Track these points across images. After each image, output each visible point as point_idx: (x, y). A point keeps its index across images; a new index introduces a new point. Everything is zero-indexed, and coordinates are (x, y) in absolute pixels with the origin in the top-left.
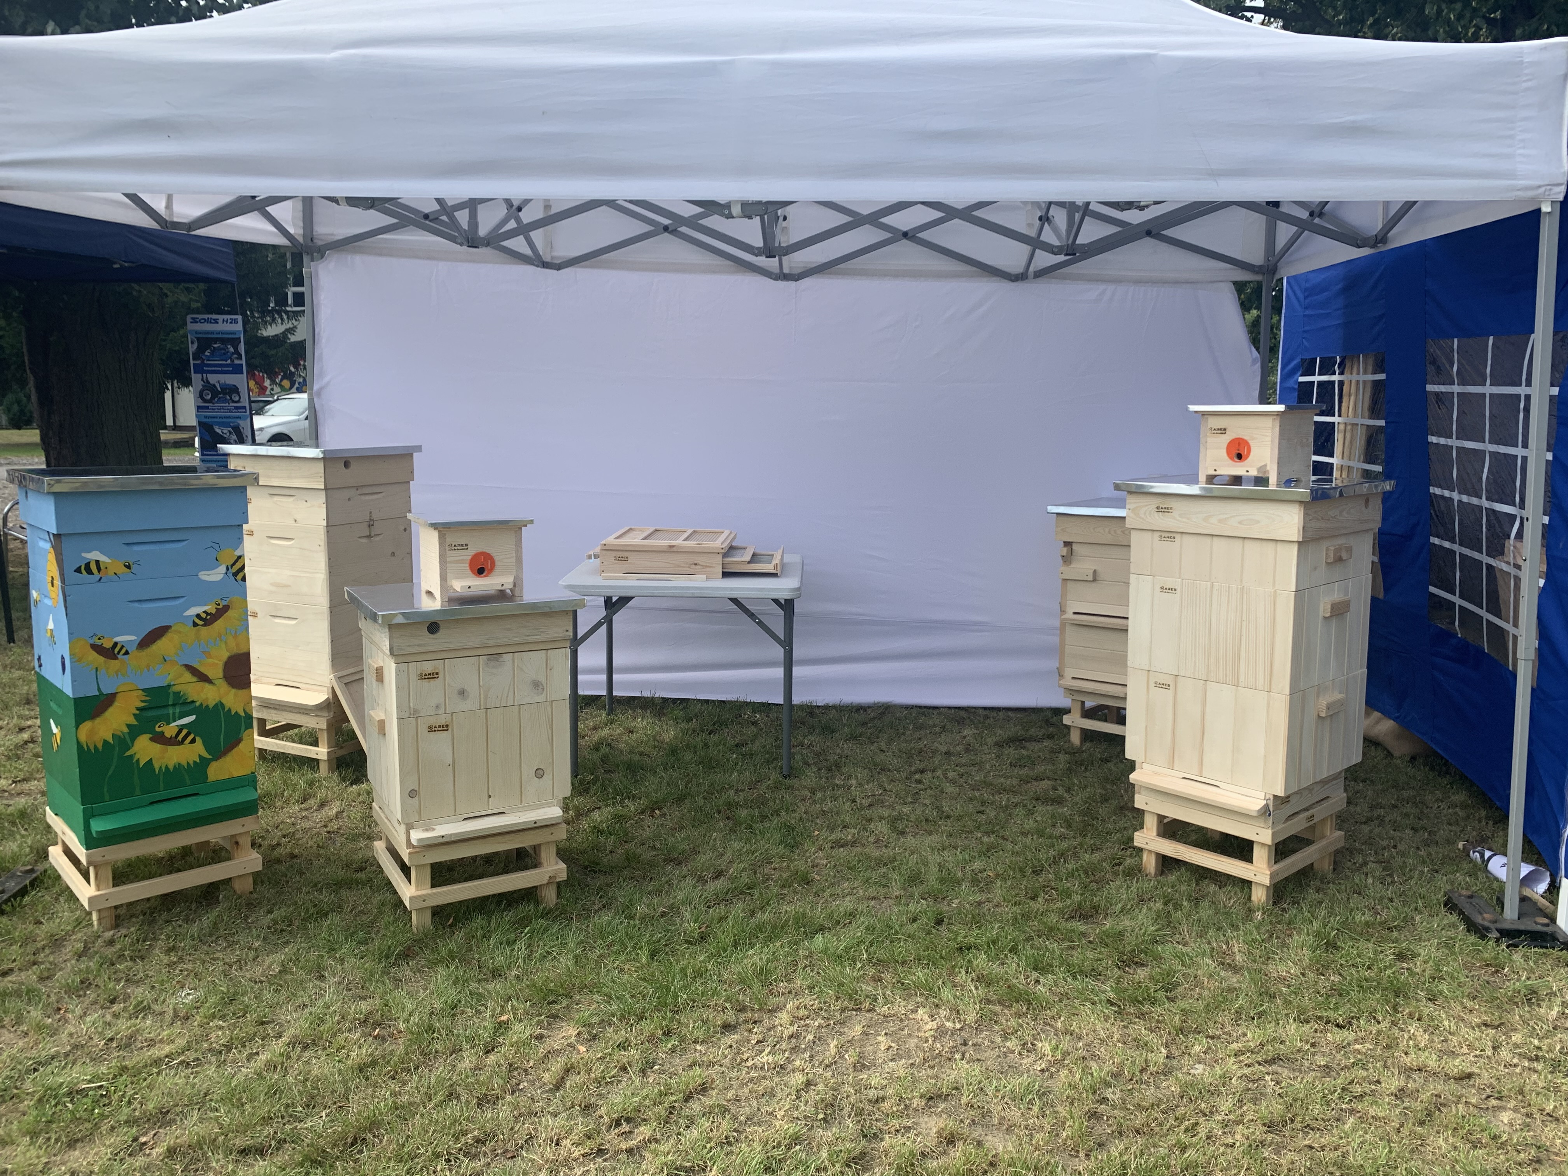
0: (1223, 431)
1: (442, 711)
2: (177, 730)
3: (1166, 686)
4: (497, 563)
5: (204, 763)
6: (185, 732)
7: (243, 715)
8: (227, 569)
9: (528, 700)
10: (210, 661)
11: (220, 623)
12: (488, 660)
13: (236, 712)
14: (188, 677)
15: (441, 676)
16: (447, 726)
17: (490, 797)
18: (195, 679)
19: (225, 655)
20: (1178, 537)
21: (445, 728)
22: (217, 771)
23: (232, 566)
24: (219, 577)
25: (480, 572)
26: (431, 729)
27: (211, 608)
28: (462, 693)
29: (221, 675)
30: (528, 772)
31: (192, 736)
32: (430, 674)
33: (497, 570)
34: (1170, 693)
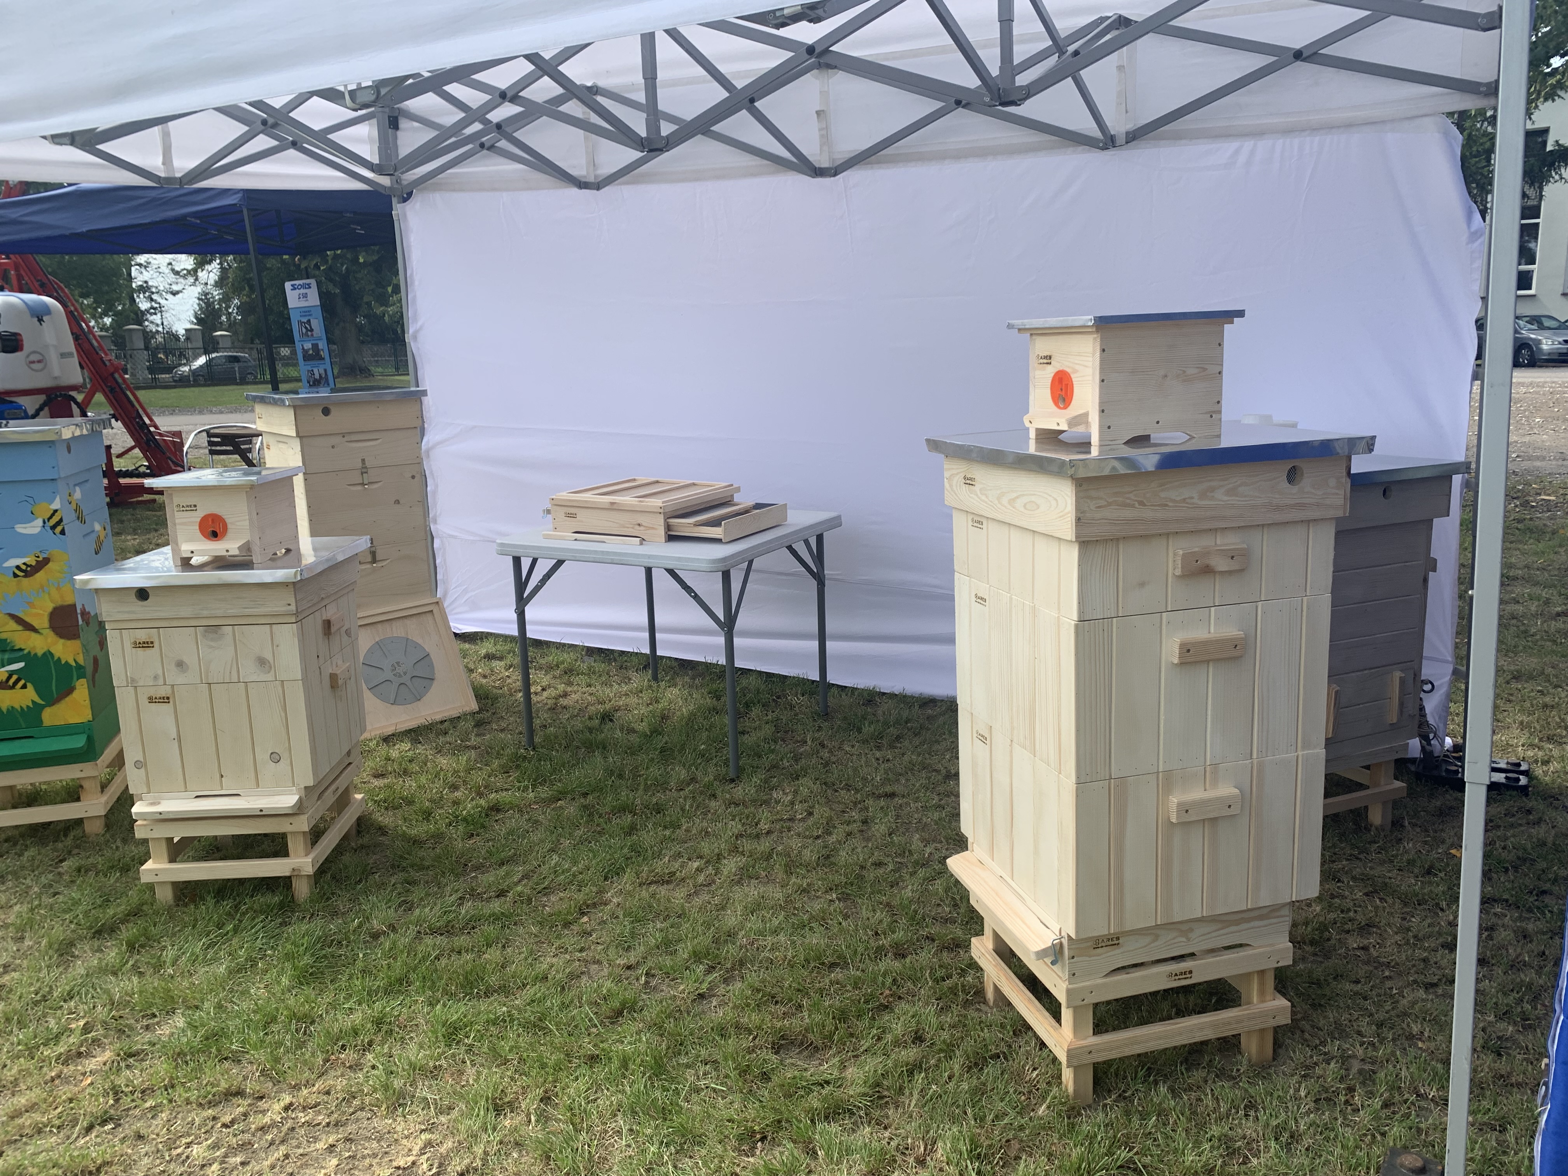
1: (161, 682)
2: (7, 675)
4: (229, 526)
5: (35, 711)
6: (15, 677)
7: (74, 664)
8: (44, 522)
9: (254, 678)
10: (34, 611)
11: (40, 575)
12: (206, 631)
13: (66, 662)
14: (13, 625)
15: (156, 645)
16: (168, 698)
17: (222, 776)
18: (20, 628)
19: (50, 606)
20: (985, 522)
21: (166, 700)
22: (51, 716)
23: (49, 519)
24: (37, 530)
25: (215, 535)
26: (151, 700)
27: (31, 560)
28: (180, 664)
29: (46, 624)
30: (263, 756)
31: (22, 682)
32: (144, 643)
33: (230, 534)
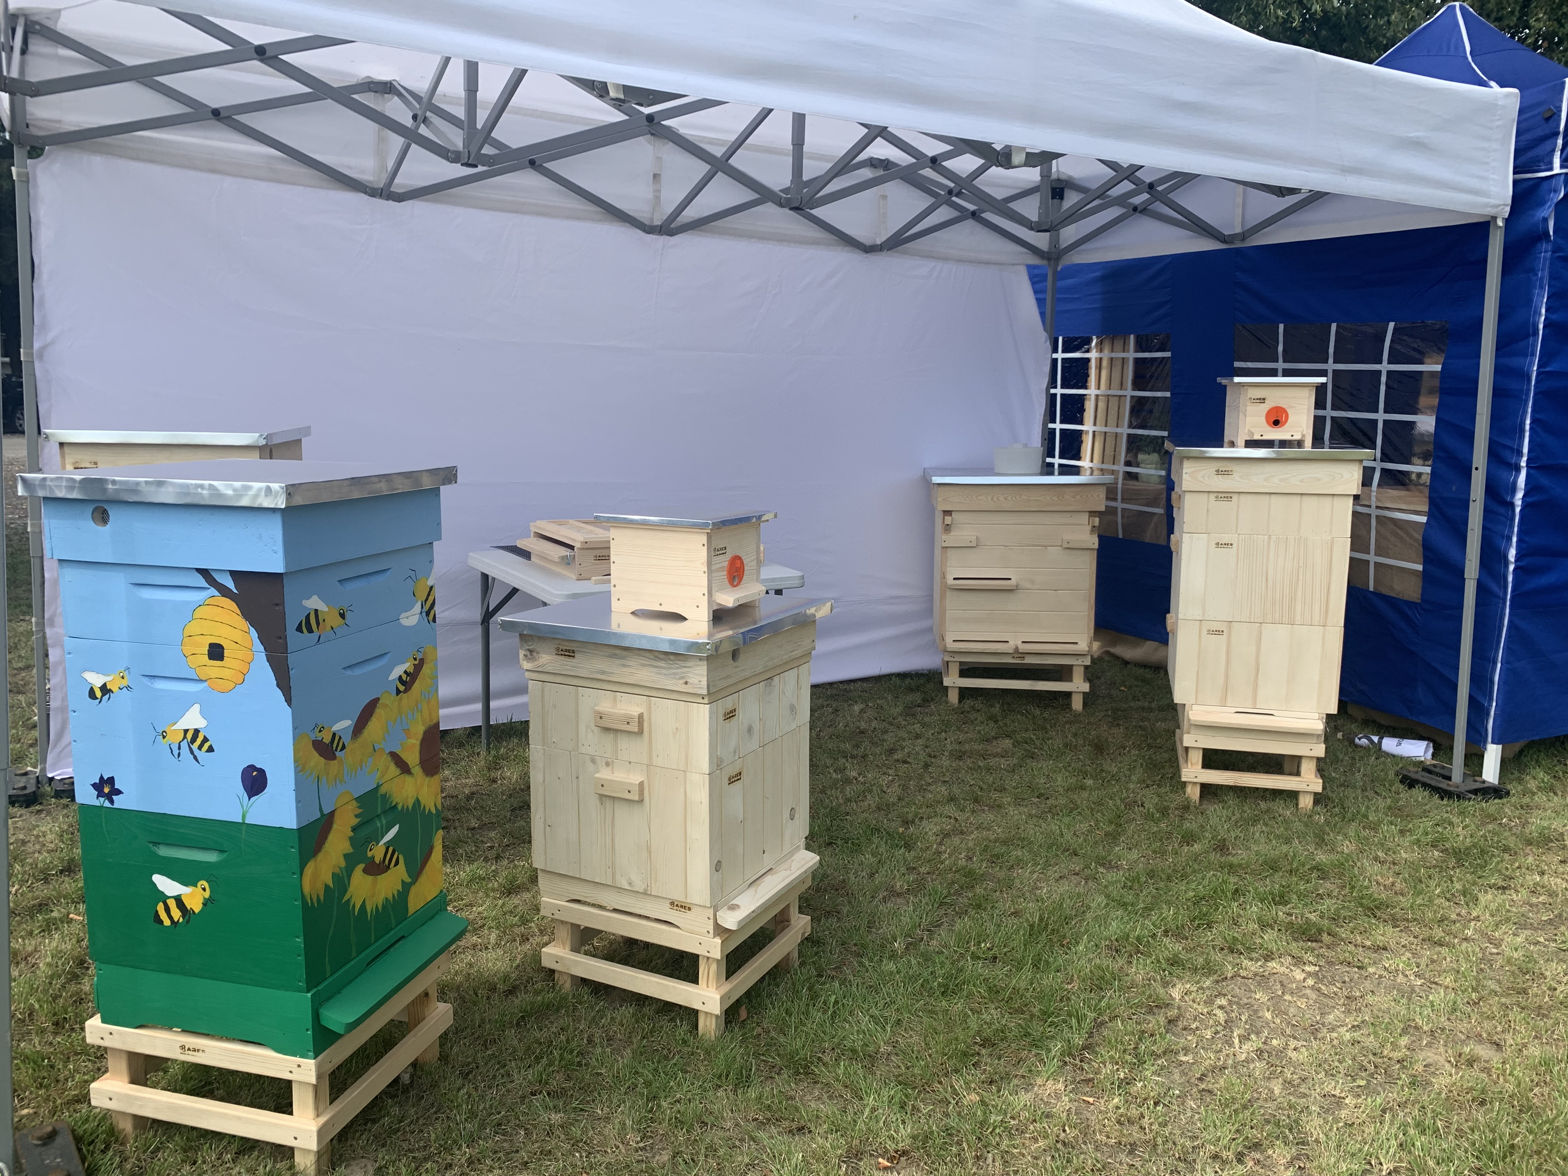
0: (1263, 400)
1: (737, 756)
2: (384, 850)
3: (1219, 632)
4: (745, 568)
5: (405, 891)
6: (390, 851)
8: (422, 606)
9: (787, 729)
10: (409, 741)
12: (765, 686)
13: (429, 810)
14: (393, 770)
15: (737, 712)
17: (764, 852)
18: (398, 771)
19: (421, 732)
20: (1235, 497)
21: (739, 776)
22: (415, 899)
23: (425, 601)
24: (414, 621)
25: (736, 580)
26: (730, 780)
27: (408, 666)
28: (749, 730)
29: (417, 759)
30: (786, 814)
31: (396, 856)
32: (730, 712)
33: (745, 577)
34: (1223, 638)
